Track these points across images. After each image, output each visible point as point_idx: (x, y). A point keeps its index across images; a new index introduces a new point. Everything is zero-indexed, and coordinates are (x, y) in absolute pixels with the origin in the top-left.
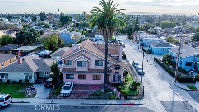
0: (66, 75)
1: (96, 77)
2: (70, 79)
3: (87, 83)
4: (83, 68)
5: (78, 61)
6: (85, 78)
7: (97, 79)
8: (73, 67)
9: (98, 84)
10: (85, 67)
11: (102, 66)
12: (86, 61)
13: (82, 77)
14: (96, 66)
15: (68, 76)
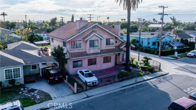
0: (73, 62)
1: (107, 60)
2: (78, 67)
3: (97, 69)
4: (95, 50)
5: (90, 41)
6: (95, 63)
7: (107, 62)
8: (82, 49)
9: (109, 67)
10: (97, 47)
11: (113, 45)
12: (99, 39)
13: (92, 62)
14: (107, 46)
15: (75, 63)
